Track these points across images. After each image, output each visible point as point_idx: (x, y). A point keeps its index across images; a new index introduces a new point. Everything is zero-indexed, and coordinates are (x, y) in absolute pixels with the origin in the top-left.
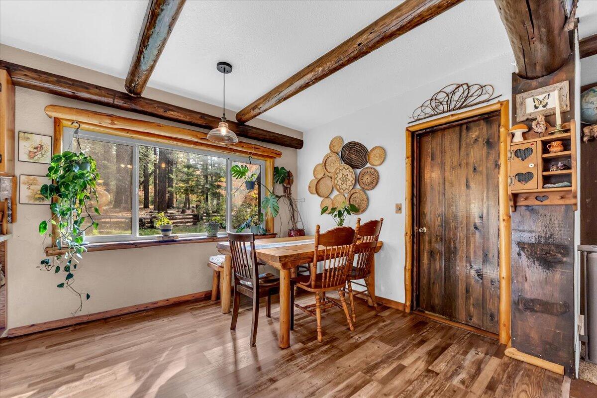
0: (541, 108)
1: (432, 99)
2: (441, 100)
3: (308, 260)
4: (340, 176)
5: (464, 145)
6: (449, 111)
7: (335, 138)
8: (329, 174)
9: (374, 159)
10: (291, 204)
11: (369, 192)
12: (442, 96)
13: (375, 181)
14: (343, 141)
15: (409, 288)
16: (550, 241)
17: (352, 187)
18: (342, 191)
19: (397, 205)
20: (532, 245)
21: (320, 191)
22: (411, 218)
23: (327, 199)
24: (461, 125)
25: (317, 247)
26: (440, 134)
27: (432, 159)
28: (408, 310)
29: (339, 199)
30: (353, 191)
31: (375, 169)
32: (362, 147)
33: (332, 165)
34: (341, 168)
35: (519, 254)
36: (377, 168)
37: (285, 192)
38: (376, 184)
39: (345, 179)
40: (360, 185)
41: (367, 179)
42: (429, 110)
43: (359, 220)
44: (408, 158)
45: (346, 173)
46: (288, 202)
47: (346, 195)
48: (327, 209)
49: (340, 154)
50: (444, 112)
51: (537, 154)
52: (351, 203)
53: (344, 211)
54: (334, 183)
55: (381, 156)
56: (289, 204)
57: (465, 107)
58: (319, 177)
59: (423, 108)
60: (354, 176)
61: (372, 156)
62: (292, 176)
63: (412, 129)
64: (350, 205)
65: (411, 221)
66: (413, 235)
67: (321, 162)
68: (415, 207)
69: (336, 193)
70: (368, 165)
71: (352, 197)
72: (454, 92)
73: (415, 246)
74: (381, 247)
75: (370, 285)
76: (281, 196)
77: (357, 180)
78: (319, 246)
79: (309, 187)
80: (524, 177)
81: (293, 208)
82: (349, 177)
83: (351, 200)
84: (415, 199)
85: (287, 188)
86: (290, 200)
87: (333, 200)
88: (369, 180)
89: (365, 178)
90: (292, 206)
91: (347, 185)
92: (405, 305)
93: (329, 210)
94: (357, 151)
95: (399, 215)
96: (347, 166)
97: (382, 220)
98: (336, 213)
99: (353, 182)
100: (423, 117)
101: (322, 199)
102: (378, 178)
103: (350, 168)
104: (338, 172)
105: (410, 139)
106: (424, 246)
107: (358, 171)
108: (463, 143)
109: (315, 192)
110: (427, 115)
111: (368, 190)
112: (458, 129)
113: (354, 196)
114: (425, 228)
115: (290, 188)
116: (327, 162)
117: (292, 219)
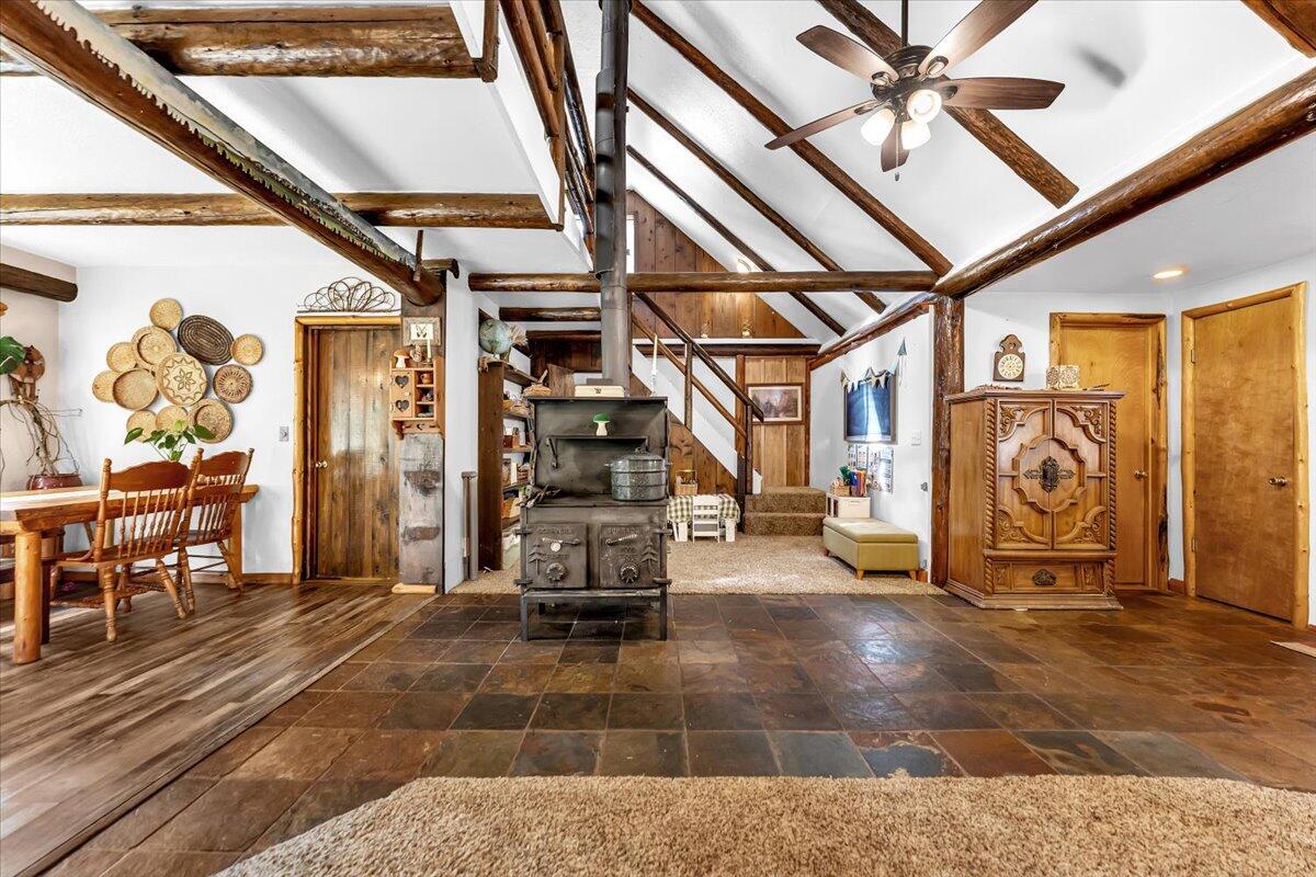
0: (421, 338)
1: (330, 288)
2: (341, 293)
3: (86, 516)
4: (175, 372)
5: (371, 357)
6: (350, 311)
7: (164, 300)
8: (148, 366)
9: (245, 354)
10: (37, 420)
11: (235, 407)
12: (342, 288)
13: (246, 389)
14: (182, 309)
15: (298, 548)
16: (428, 468)
17: (201, 395)
18: (178, 400)
19: (281, 428)
20: (415, 473)
21: (124, 397)
22: (301, 446)
23: (145, 414)
24: (368, 330)
25: (106, 494)
26: (344, 336)
27: (335, 367)
28: (296, 581)
29: (172, 415)
30: (203, 402)
31: (244, 370)
32: (223, 330)
33: (156, 349)
34: (178, 359)
35: (406, 484)
36: (250, 369)
37: (16, 392)
38: (248, 395)
39: (185, 380)
40: (216, 393)
41: (230, 384)
42: (325, 302)
43: (201, 451)
44: (297, 361)
45: (187, 369)
46: (29, 416)
47: (188, 409)
48: (140, 434)
49: (176, 332)
50: (344, 310)
51: (411, 385)
52: (199, 423)
53: (180, 437)
54: (161, 384)
55: (255, 350)
56: (30, 421)
57: (367, 311)
58: (125, 368)
59: (319, 296)
60: (204, 375)
61: (241, 347)
62: (40, 357)
63: (304, 321)
64: (196, 425)
65: (301, 453)
66: (305, 472)
67: (129, 339)
68: (309, 433)
69: (164, 403)
70: (232, 362)
71: (202, 413)
72: (356, 289)
73: (309, 487)
74: (254, 493)
75: (233, 557)
76: (5, 402)
77: (211, 384)
78: (110, 492)
79: (95, 387)
80: (401, 404)
81: (43, 431)
82: (195, 376)
83: (199, 418)
84: (309, 422)
85: (21, 384)
86: (35, 411)
87: (158, 417)
88: (234, 387)
89: (227, 383)
90: (40, 424)
91: (189, 390)
92: (292, 575)
93: (147, 434)
94: (212, 335)
95: (285, 444)
96: (189, 358)
97: (252, 451)
98: (163, 440)
99: (204, 387)
100: (317, 309)
101: (130, 413)
102: (251, 386)
103: (197, 362)
104: (170, 364)
105: (301, 334)
106: (324, 488)
107: (214, 369)
108: (370, 354)
109: (112, 398)
110: (323, 309)
111: (232, 402)
112: (364, 334)
113: (206, 410)
114: (325, 463)
115: (33, 386)
116: (144, 343)
117: (42, 454)
